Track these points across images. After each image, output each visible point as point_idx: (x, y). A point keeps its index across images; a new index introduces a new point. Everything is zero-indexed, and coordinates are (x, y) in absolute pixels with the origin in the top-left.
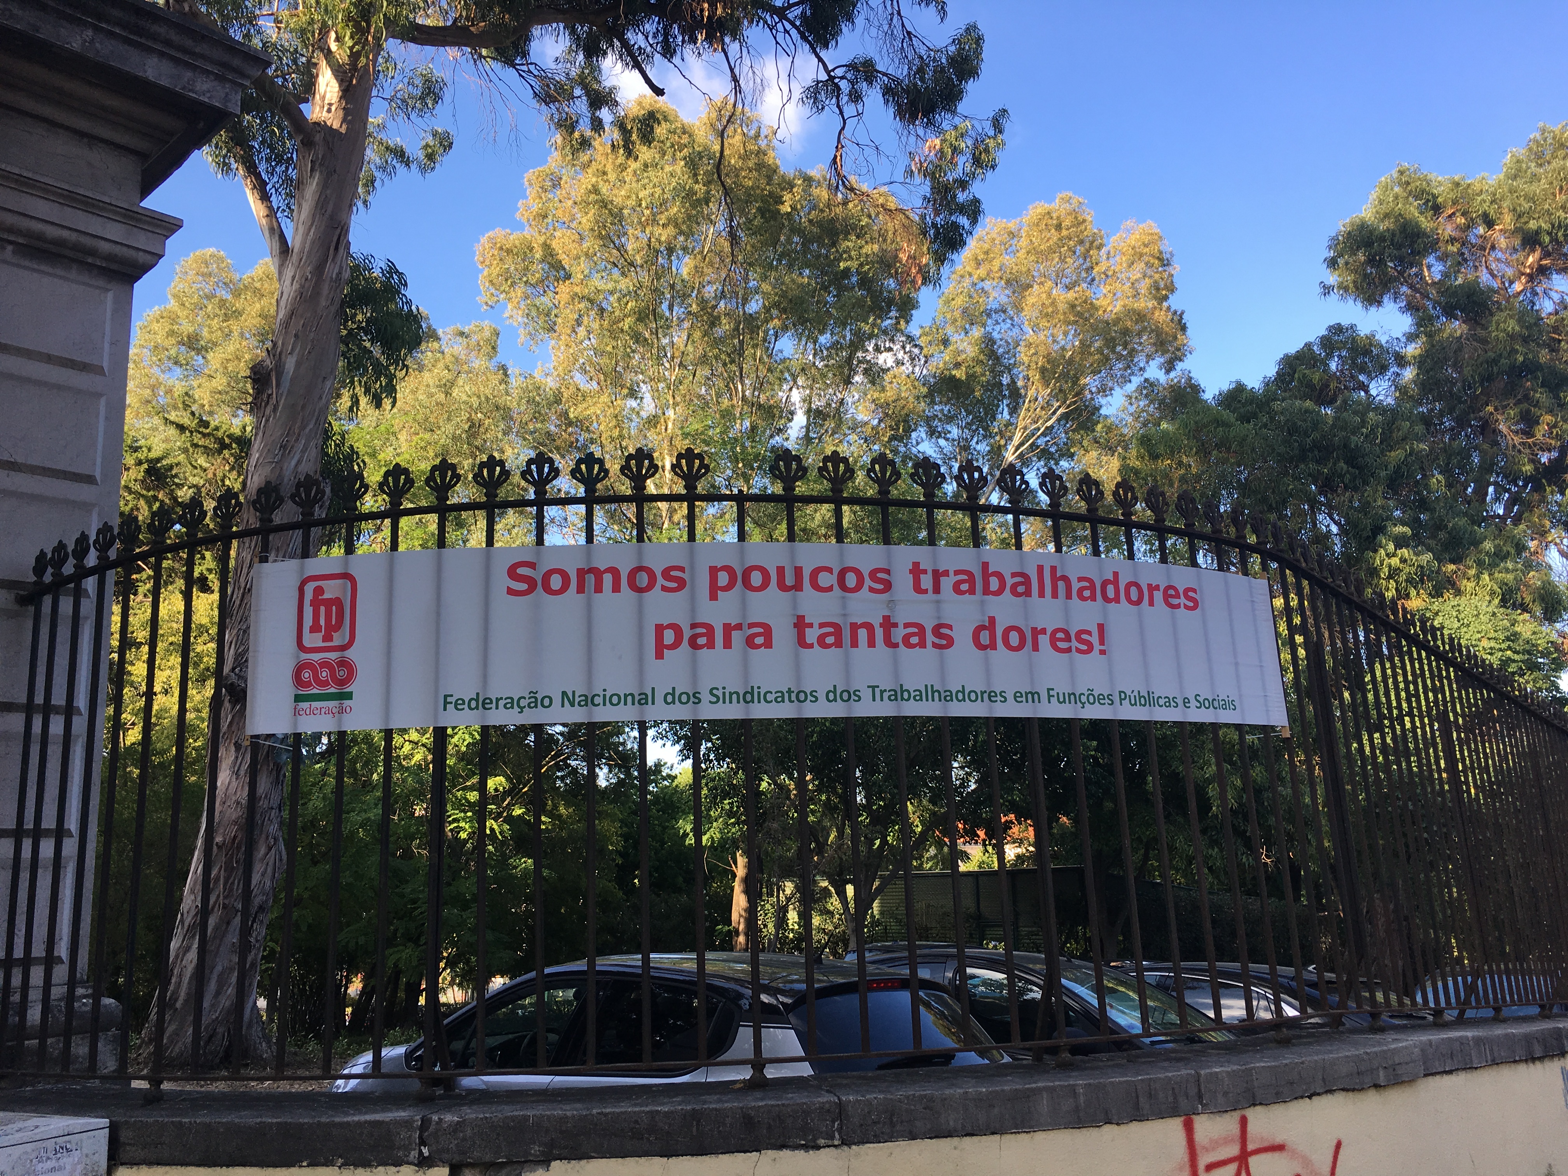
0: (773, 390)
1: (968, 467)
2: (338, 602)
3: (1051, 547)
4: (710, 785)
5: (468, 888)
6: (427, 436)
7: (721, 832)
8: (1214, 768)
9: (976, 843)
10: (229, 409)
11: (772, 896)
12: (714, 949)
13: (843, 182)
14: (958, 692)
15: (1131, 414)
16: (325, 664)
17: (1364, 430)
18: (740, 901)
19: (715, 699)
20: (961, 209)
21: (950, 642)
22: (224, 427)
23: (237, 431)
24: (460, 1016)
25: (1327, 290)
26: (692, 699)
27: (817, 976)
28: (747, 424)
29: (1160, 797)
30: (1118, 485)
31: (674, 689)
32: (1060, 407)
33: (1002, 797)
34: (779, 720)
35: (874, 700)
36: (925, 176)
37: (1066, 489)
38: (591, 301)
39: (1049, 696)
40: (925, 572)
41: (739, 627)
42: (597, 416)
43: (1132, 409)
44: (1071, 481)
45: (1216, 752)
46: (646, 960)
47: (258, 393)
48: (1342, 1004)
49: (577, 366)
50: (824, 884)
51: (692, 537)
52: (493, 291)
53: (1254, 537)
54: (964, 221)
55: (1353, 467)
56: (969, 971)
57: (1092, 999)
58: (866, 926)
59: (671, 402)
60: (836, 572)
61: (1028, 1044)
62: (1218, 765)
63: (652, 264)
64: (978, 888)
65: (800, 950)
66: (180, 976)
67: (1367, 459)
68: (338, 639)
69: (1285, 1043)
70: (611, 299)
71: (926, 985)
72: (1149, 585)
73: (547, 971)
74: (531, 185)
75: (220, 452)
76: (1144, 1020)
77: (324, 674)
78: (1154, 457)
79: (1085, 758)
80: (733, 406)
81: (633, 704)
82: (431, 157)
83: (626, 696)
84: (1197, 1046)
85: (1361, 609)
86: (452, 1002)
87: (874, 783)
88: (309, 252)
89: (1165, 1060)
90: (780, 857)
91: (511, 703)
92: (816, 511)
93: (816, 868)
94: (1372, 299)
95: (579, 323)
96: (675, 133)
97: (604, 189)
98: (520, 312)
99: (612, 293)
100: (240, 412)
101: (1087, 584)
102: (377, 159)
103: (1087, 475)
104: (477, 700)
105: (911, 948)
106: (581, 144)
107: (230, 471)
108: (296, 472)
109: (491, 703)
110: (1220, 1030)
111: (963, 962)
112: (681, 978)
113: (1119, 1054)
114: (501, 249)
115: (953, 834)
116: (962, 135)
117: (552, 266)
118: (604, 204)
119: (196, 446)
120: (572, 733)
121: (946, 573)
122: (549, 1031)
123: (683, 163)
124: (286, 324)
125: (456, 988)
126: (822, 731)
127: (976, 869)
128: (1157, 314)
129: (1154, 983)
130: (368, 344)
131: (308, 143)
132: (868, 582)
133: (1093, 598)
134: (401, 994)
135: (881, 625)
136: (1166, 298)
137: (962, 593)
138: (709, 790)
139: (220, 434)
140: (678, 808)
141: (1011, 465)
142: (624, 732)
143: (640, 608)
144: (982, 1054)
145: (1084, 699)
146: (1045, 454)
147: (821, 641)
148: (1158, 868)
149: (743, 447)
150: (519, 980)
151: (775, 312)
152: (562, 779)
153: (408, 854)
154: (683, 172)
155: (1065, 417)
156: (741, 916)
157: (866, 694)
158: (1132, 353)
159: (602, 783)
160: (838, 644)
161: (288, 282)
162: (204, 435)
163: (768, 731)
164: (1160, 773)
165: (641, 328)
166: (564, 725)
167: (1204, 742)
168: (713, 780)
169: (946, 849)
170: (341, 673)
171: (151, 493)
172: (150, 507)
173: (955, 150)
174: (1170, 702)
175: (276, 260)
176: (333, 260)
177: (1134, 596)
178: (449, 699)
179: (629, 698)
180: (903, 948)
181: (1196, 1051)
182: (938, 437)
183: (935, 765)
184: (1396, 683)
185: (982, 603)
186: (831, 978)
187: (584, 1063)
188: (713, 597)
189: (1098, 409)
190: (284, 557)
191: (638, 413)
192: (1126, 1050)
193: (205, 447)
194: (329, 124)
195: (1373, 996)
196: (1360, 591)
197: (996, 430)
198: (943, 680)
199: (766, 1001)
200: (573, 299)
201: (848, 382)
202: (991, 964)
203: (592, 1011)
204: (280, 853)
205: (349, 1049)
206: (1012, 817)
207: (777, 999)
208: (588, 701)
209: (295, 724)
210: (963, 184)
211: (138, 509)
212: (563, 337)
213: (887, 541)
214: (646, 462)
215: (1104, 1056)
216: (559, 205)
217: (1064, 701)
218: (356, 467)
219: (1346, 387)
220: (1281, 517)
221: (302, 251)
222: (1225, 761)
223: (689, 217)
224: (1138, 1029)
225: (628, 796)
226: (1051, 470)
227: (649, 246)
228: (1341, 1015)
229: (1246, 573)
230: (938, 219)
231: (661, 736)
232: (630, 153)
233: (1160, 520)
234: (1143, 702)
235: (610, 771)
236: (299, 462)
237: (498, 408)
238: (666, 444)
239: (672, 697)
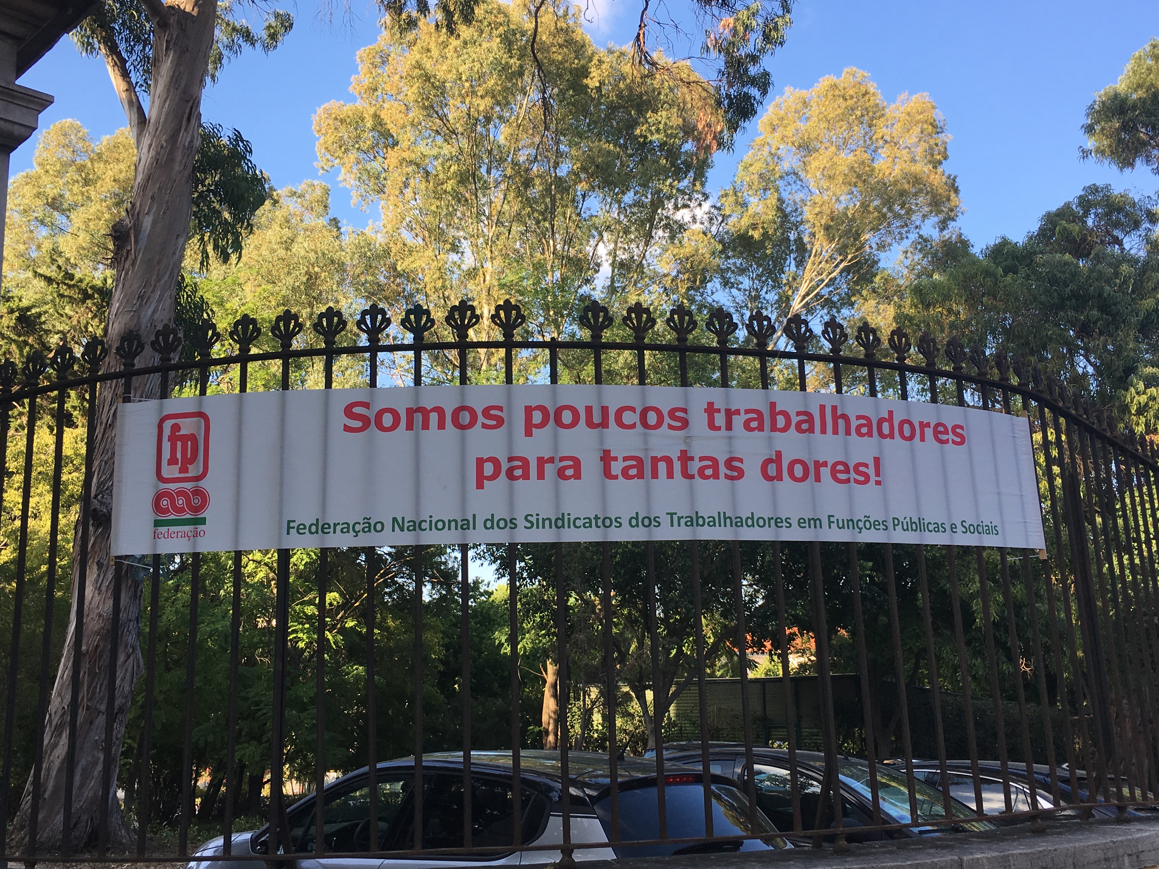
0: (582, 244)
1: (758, 317)
2: (193, 438)
3: (833, 386)
4: (524, 600)
5: (304, 692)
6: (270, 287)
7: (532, 643)
8: (979, 585)
9: (763, 653)
10: (91, 264)
11: (579, 700)
12: (526, 747)
13: (646, 58)
14: (748, 518)
15: (907, 267)
16: (181, 493)
17: (1118, 281)
18: (549, 705)
19: (529, 525)
20: (753, 81)
21: (741, 474)
22: (88, 279)
23: (99, 283)
24: (300, 806)
25: (1085, 154)
26: (509, 524)
27: (620, 772)
28: (558, 274)
29: (929, 613)
30: (893, 333)
31: (493, 515)
32: (842, 261)
33: (787, 612)
34: (586, 543)
35: (672, 525)
36: (720, 52)
37: (846, 336)
38: (418, 165)
39: (830, 522)
40: (719, 411)
41: (551, 460)
42: (423, 270)
43: (908, 262)
44: (851, 327)
45: (980, 571)
46: (467, 757)
47: (118, 249)
48: (1092, 798)
49: (404, 224)
50: (626, 689)
51: (509, 379)
52: (329, 157)
53: (1016, 378)
54: (754, 92)
55: (1107, 314)
56: (756, 767)
57: (867, 794)
58: (663, 727)
59: (489, 256)
60: (638, 411)
61: (809, 832)
62: (981, 582)
63: (472, 132)
64: (764, 694)
65: (604, 748)
66: (49, 769)
67: (1119, 307)
68: (193, 471)
69: (1040, 832)
70: (436, 163)
71: (717, 779)
72: (921, 423)
73: (379, 766)
74: (362, 61)
75: (83, 301)
76: (913, 811)
77: (181, 502)
78: (927, 306)
79: (862, 577)
80: (545, 260)
81: (456, 529)
82: (273, 37)
83: (450, 522)
84: (959, 835)
85: (1112, 443)
86: (291, 793)
87: (672, 600)
88: (165, 122)
89: (931, 848)
90: (586, 665)
91: (347, 528)
92: (619, 355)
93: (618, 675)
94: (1127, 163)
95: (406, 185)
96: (491, 13)
97: (428, 65)
98: (353, 176)
99: (436, 158)
100: (101, 266)
101: (864, 422)
102: (225, 38)
103: (866, 324)
104: (317, 525)
105: (705, 747)
106: (408, 24)
107: (92, 319)
108: (151, 319)
109: (329, 528)
110: (981, 821)
111: (750, 760)
112: (498, 773)
113: (890, 841)
114: (336, 119)
115: (743, 646)
116: (754, 14)
117: (381, 134)
118: (427, 78)
119: (61, 296)
120: (399, 553)
121: (737, 412)
122: (381, 819)
123: (498, 40)
124: (144, 187)
125: (294, 781)
126: (624, 552)
127: (763, 676)
128: (932, 177)
129: (923, 779)
130: (216, 205)
131: (163, 26)
132: (667, 420)
133: (870, 434)
134: (245, 787)
135: (679, 459)
136: (940, 163)
137: (752, 430)
138: (522, 605)
139: (83, 285)
140: (494, 621)
141: (797, 316)
142: (446, 553)
143: (463, 443)
144: (767, 841)
145: (861, 525)
146: (828, 303)
147: (625, 473)
148: (928, 676)
149: (555, 296)
150: (351, 774)
151: (583, 176)
152: (390, 594)
153: (252, 662)
154: (498, 48)
155: (847, 270)
156: (550, 717)
157: (665, 520)
158: (910, 212)
159: (426, 598)
160: (640, 475)
161: (145, 150)
162: (69, 286)
163: (576, 552)
164: (929, 591)
165: (462, 189)
166: (391, 547)
167: (969, 563)
168: (526, 596)
169: (736, 658)
170: (196, 501)
171: (22, 338)
172: (21, 351)
173: (746, 27)
174: (939, 528)
175: (135, 129)
176: (186, 130)
177: (907, 432)
178: (292, 525)
179: (453, 524)
180: (696, 747)
181: (960, 839)
182: (731, 288)
183: (727, 583)
184: (1144, 510)
185: (770, 438)
186: (632, 773)
187: (411, 847)
188: (528, 433)
189: (876, 262)
190: (141, 397)
191: (459, 266)
192: (896, 838)
193: (70, 297)
194: (182, 7)
195: (1120, 791)
196: (1112, 426)
197: (785, 281)
198: (734, 507)
199: (575, 794)
200: (401, 164)
201: (649, 237)
202: (776, 761)
203: (418, 802)
204: (138, 660)
205: (199, 835)
206: (795, 629)
207: (584, 792)
208: (416, 526)
209: (155, 545)
210: (754, 59)
211: (10, 353)
212: (391, 198)
213: (685, 383)
214: (469, 312)
215: (877, 844)
216: (388, 79)
217: (843, 527)
218: (205, 315)
219: (1102, 242)
220: (1042, 359)
221: (158, 122)
222: (988, 579)
223: (506, 89)
224: (907, 819)
225: (448, 610)
226: (833, 318)
227: (469, 115)
228: (1091, 808)
229: (1008, 412)
230: (732, 91)
231: (479, 556)
232: (451, 31)
233: (931, 364)
234: (914, 528)
235: (433, 588)
236: (154, 312)
237: (332, 262)
238: (484, 293)
239: (490, 523)
